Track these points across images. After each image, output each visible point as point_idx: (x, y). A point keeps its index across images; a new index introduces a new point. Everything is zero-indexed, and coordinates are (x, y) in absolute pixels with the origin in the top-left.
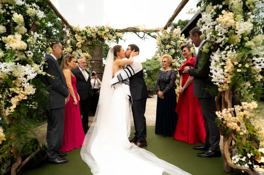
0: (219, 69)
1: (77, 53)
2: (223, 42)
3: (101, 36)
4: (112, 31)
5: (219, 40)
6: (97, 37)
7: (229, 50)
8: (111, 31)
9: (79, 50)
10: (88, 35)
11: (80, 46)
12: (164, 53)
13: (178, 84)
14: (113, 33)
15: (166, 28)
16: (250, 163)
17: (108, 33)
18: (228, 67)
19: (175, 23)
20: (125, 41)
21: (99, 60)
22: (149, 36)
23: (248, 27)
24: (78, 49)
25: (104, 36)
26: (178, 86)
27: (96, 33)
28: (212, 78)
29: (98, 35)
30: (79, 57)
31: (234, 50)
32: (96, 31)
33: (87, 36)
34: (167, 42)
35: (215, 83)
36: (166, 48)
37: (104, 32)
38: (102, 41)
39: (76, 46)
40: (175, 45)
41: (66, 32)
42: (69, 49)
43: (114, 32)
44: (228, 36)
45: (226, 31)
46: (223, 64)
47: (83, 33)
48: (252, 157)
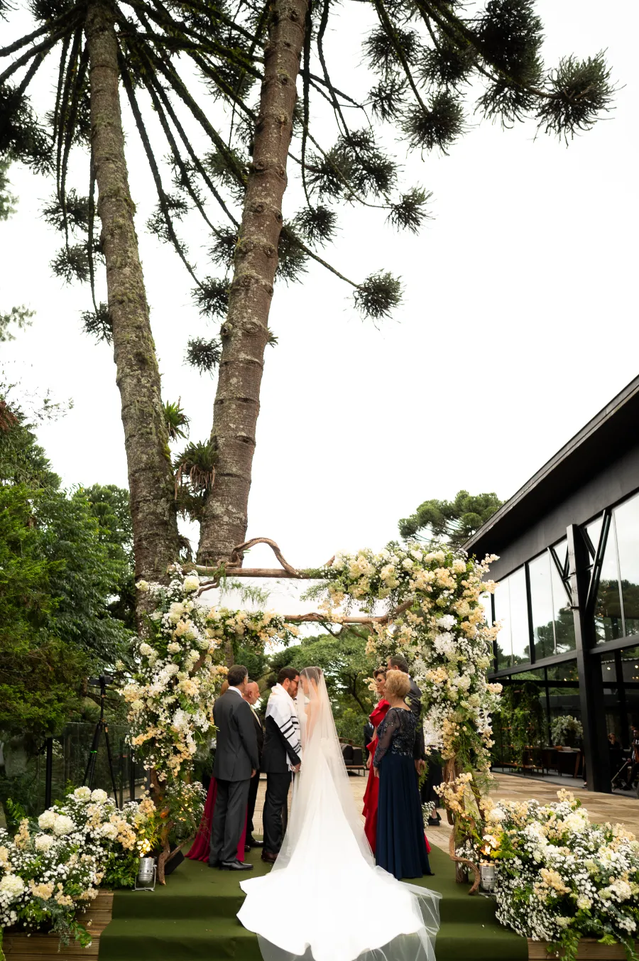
2: (439, 697)
3: (253, 631)
4: (277, 622)
6: (245, 633)
7: (446, 707)
8: (274, 622)
10: (230, 630)
14: (279, 626)
15: (384, 622)
16: (477, 857)
17: (268, 626)
18: (445, 729)
19: (445, 501)
23: (464, 683)
25: (260, 631)
27: (245, 625)
29: (248, 629)
31: (451, 708)
32: (246, 622)
33: (226, 631)
37: (260, 624)
38: (255, 641)
43: (281, 624)
44: (443, 690)
45: (442, 685)
46: (441, 723)
47: (220, 625)
48: (478, 849)
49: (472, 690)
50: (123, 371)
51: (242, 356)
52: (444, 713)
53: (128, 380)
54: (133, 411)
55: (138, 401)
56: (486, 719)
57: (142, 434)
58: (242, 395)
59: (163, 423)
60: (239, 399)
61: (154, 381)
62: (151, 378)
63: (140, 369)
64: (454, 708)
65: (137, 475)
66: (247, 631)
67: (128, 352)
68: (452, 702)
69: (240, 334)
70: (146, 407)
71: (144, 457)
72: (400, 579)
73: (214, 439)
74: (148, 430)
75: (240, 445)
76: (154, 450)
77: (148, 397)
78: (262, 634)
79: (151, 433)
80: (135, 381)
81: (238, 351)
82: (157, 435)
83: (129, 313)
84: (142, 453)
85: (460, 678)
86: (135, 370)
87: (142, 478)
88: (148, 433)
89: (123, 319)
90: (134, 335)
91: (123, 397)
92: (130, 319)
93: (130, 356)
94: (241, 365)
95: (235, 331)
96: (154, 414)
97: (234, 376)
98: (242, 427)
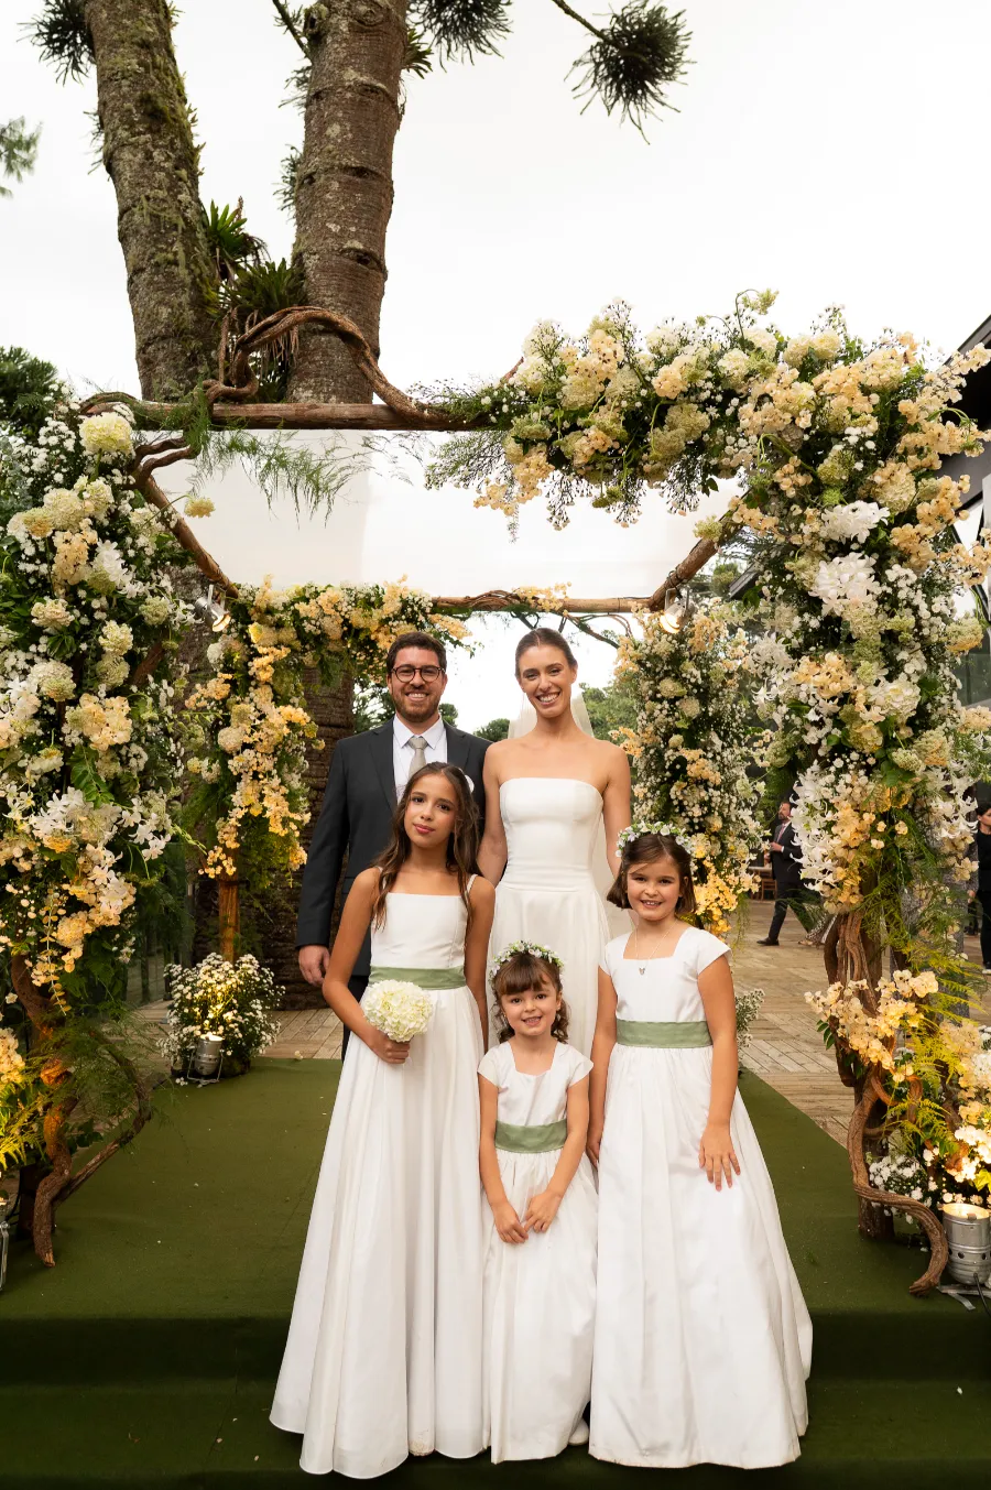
0: (818, 833)
1: (253, 704)
2: (824, 742)
3: (362, 630)
4: (416, 608)
5: (812, 737)
6: (344, 634)
7: (845, 769)
8: (409, 610)
9: (259, 689)
10: (308, 627)
11: (264, 676)
12: (651, 714)
13: (713, 861)
14: (421, 618)
15: (657, 605)
16: (933, 1186)
17: (396, 618)
18: (843, 831)
20: (472, 654)
21: (339, 721)
22: (584, 633)
23: (901, 699)
24: (256, 687)
25: (378, 631)
26: (713, 870)
27: (343, 617)
28: (800, 866)
29: (350, 626)
30: (258, 722)
31: (862, 772)
32: (345, 610)
33: (300, 631)
34: (665, 668)
35: (810, 887)
36: (659, 696)
37: (377, 614)
38: (367, 652)
39: (251, 673)
40: (700, 681)
41: (210, 614)
42: (217, 687)
43: (425, 614)
44: (839, 724)
45: (832, 706)
46: (829, 816)
47: (287, 617)
48: (938, 1162)
49: (921, 721)
50: (114, 135)
51: (351, 75)
52: (840, 787)
53: (126, 155)
54: (137, 218)
55: (148, 198)
56: (960, 801)
57: (157, 265)
58: (353, 162)
59: (204, 246)
60: (346, 169)
61: (179, 159)
62: (173, 150)
63: (149, 130)
64: (869, 770)
65: (151, 349)
66: (350, 630)
67: (124, 97)
68: (864, 757)
69: (344, 27)
70: (164, 210)
71: (164, 312)
72: (713, 411)
73: (298, 258)
74: (170, 256)
75: (351, 269)
76: (185, 298)
77: (169, 190)
78: (381, 636)
79: (176, 263)
80: (140, 156)
81: (342, 66)
82: (187, 267)
83: (122, 16)
84: (160, 303)
85: (891, 686)
86: (139, 133)
87: (161, 355)
88: (169, 263)
89: (112, 28)
90: (134, 61)
91: (120, 194)
92: (126, 27)
93: (127, 105)
94: (349, 95)
95: (333, 21)
96: (181, 223)
97: (333, 120)
98: (353, 229)
